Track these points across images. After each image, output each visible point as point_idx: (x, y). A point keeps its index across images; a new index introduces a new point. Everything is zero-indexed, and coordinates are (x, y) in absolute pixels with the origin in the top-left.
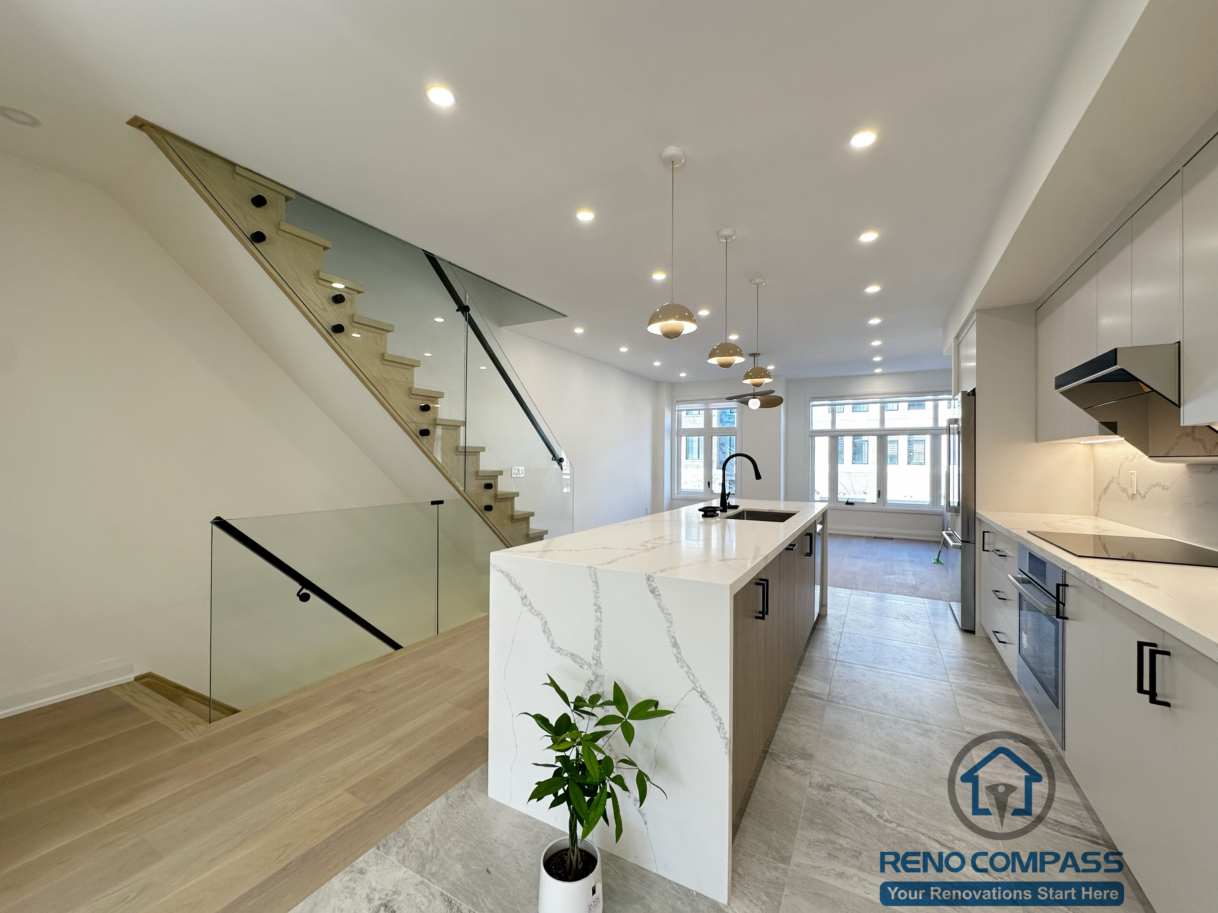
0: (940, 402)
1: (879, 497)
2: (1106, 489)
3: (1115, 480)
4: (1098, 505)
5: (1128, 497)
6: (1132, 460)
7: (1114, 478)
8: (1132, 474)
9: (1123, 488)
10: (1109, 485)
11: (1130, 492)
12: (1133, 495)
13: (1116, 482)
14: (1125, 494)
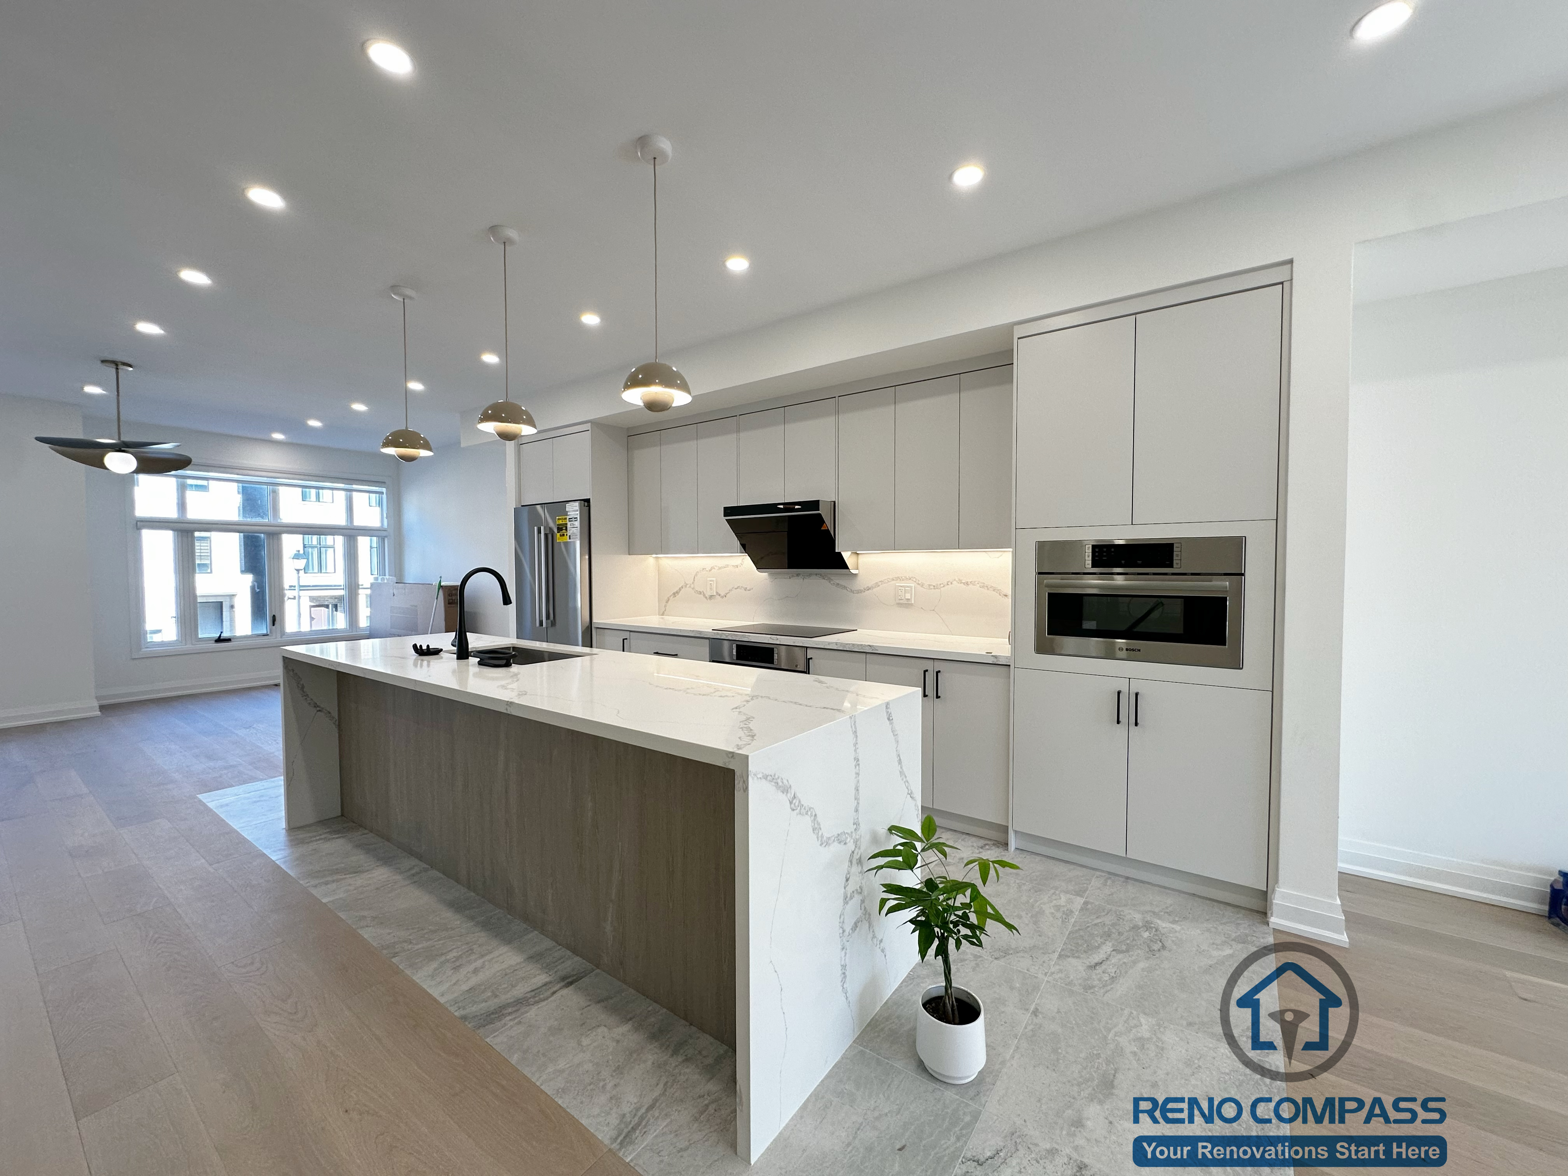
0: (355, 494)
1: (274, 625)
2: (675, 594)
3: (688, 586)
4: (665, 606)
5: (706, 597)
6: (710, 570)
7: (687, 584)
8: (711, 581)
9: (700, 592)
10: (680, 589)
11: (708, 594)
12: (711, 597)
13: (690, 587)
14: (702, 596)
